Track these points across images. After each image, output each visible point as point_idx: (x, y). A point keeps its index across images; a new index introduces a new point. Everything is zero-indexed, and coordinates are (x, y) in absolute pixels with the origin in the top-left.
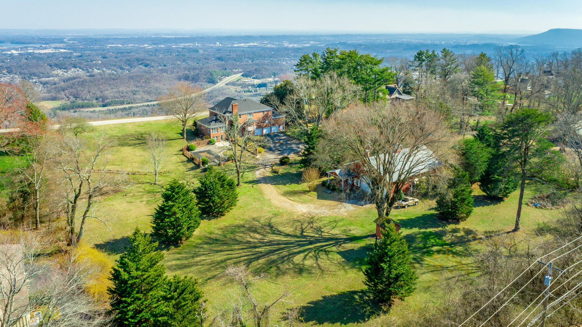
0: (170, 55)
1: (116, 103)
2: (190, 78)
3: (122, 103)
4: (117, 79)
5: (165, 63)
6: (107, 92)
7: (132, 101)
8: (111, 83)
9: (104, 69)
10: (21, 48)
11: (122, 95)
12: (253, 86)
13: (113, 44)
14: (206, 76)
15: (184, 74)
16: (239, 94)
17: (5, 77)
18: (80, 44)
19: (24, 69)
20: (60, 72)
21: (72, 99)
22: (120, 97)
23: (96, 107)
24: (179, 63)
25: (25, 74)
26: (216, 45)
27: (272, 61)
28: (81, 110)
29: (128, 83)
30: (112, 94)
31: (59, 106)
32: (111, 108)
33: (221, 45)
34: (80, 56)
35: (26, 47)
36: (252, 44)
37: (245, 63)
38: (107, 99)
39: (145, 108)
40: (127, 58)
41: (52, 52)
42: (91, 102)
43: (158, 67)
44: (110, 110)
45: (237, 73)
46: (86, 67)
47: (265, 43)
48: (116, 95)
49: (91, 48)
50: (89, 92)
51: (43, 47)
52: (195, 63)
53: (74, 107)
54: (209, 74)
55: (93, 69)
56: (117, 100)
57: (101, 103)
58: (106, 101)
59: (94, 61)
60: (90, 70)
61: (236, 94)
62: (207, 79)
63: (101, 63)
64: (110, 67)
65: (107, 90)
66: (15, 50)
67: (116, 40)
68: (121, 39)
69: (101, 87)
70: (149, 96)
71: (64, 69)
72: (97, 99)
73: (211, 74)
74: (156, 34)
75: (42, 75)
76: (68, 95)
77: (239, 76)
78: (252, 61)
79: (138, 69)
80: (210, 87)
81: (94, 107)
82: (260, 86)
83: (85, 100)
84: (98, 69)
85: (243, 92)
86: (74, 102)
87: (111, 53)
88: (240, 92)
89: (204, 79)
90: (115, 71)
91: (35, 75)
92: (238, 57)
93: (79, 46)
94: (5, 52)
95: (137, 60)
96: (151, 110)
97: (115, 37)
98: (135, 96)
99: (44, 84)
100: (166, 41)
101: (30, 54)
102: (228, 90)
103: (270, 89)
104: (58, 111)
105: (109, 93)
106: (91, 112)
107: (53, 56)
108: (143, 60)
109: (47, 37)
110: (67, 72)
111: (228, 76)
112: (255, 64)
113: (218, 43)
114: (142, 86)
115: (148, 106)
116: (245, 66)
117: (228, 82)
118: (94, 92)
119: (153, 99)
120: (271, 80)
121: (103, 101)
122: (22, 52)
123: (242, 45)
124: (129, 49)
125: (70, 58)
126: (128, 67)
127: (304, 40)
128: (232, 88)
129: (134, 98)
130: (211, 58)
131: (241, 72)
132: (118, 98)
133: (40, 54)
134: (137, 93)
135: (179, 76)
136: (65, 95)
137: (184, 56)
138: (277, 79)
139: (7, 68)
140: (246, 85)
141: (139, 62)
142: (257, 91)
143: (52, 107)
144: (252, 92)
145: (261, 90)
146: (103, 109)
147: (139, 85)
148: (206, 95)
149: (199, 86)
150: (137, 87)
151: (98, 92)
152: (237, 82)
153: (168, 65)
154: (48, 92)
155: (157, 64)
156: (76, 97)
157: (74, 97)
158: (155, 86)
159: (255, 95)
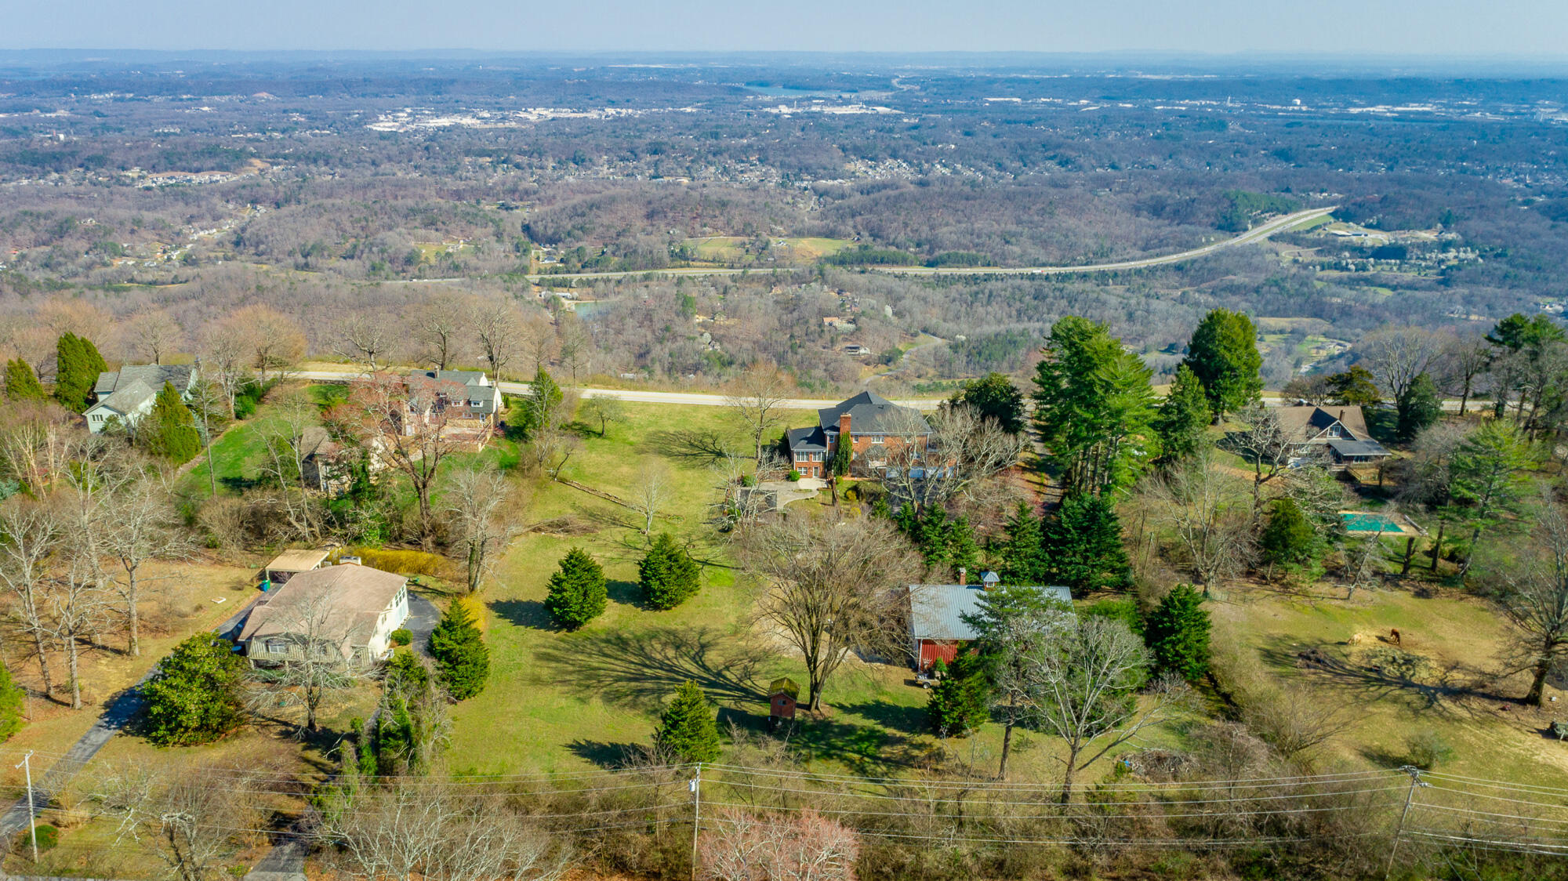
0: (1138, 135)
1: (959, 261)
2: (1168, 209)
3: (972, 262)
4: (974, 199)
5: (1115, 158)
6: (945, 229)
7: (997, 259)
8: (960, 206)
9: (959, 166)
10: (799, 101)
11: (977, 241)
12: (1359, 250)
13: (999, 96)
14: (1215, 209)
15: (1152, 198)
16: (1304, 273)
17: (751, 171)
18: (923, 94)
19: (789, 156)
20: (859, 166)
21: (867, 239)
22: (971, 246)
23: (912, 264)
24: (1154, 159)
25: (790, 167)
26: (1291, 108)
28: (877, 269)
29: (998, 210)
30: (954, 237)
31: (835, 253)
32: (943, 271)
33: (1304, 108)
34: (915, 127)
35: (809, 99)
37: (1362, 174)
38: (940, 248)
39: (1018, 282)
40: (1020, 140)
41: (859, 112)
42: (902, 251)
43: (1093, 167)
44: (939, 276)
45: (1320, 207)
46: (918, 159)
48: (962, 240)
49: (946, 104)
50: (906, 225)
51: (844, 99)
52: (1203, 163)
53: (862, 260)
54: (1226, 203)
55: (933, 165)
56: (961, 252)
57: (924, 257)
58: (937, 253)
59: (941, 143)
60: (926, 166)
61: (1294, 270)
62: (1216, 216)
63: (955, 151)
64: (973, 162)
65: (947, 225)
66: (787, 105)
67: (1015, 84)
68: (1025, 81)
69: (935, 216)
70: (1042, 251)
71: (872, 159)
72: (918, 245)
73: (1233, 205)
74: (1120, 70)
75: (821, 171)
76: (860, 227)
77: (1321, 214)
78: (1390, 168)
79: (1041, 172)
80: (1217, 240)
81: (907, 265)
82: (1381, 253)
83: (892, 244)
84: (945, 166)
85: (1318, 268)
86: (866, 247)
87: (985, 124)
88: (1305, 266)
89: (1208, 215)
90: (982, 173)
91: (807, 169)
92: (1343, 153)
93: (922, 98)
94: (766, 110)
95: (1044, 146)
96: (1033, 291)
97: (1013, 75)
98: (1006, 247)
99: (821, 196)
100: (1144, 89)
101: (813, 116)
102: (1270, 257)
103: (1413, 266)
104: (828, 266)
105: (948, 232)
106: (896, 276)
107: (857, 123)
108: (1059, 146)
110: (873, 168)
111: (1285, 213)
112: (1393, 180)
113: (1298, 102)
114: (1031, 222)
115: (1032, 277)
116: (1356, 185)
117: (1277, 231)
118: (916, 226)
119: (1051, 260)
120: (1428, 236)
121: (931, 251)
122: (799, 111)
123: (1379, 109)
124: (1035, 112)
125: (891, 130)
126: (1016, 164)
128: (1287, 253)
129: (1003, 253)
130: (1256, 152)
131: (1333, 203)
132: (966, 248)
133: (833, 116)
134: (1013, 240)
135: (1138, 202)
136: (855, 227)
137: (1176, 139)
138: (1451, 236)
139: (760, 150)
140: (1335, 247)
141: (1047, 151)
142: (1364, 269)
143: (820, 254)
144: (1349, 270)
145: (1379, 268)
146: (924, 273)
147: (1025, 218)
148: (1197, 266)
149: (1186, 237)
150: (1019, 222)
151: (926, 228)
152: (1310, 236)
153: (1123, 165)
154: (824, 216)
155: (1093, 161)
156: (875, 235)
157: (871, 235)
158: (1064, 225)
159: (1352, 283)
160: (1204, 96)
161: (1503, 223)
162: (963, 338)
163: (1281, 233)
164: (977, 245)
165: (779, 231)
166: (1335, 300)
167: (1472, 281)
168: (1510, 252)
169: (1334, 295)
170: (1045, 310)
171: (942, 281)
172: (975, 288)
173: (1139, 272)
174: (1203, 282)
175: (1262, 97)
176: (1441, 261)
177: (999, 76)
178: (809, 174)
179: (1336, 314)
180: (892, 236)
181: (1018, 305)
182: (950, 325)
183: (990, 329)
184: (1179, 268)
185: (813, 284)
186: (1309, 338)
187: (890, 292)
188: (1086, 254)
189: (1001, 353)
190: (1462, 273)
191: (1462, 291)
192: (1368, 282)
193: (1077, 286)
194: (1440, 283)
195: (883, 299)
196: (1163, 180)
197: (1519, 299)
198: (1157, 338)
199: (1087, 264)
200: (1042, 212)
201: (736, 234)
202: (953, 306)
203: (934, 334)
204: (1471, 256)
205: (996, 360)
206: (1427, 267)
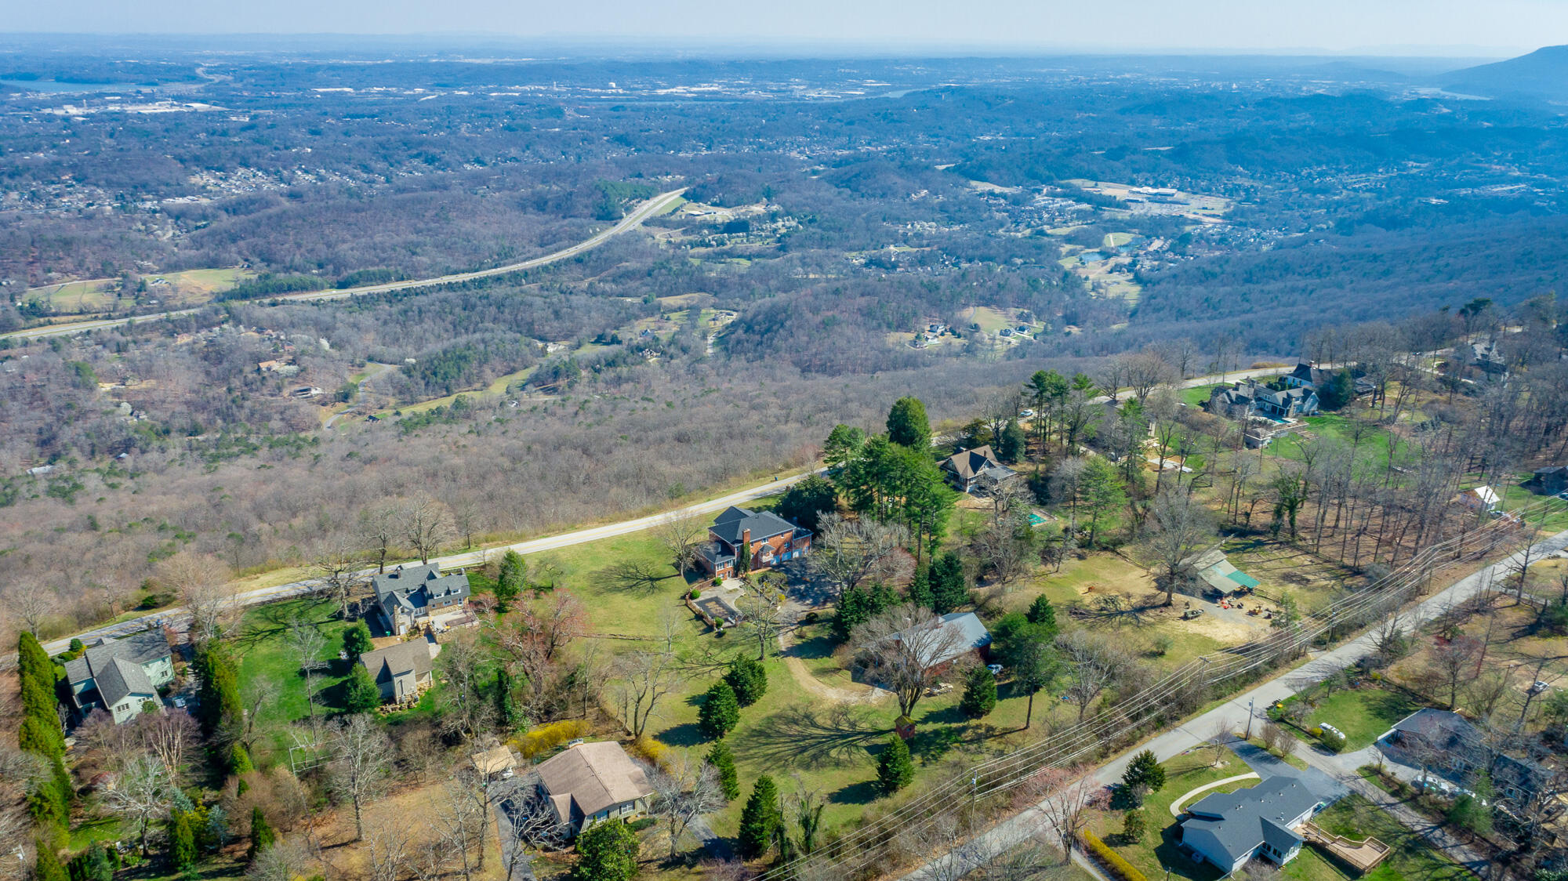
0: (489, 126)
1: (370, 279)
2: (550, 203)
3: (385, 278)
5: (478, 152)
6: (345, 246)
7: (409, 271)
8: (351, 220)
9: (323, 171)
10: (87, 97)
11: (384, 255)
12: (713, 227)
13: (328, 87)
14: (591, 200)
15: (533, 194)
16: (679, 252)
17: (70, 193)
18: (239, 85)
19: (115, 172)
20: (208, 179)
21: (260, 265)
22: (377, 260)
23: (322, 288)
24: (513, 152)
25: (120, 185)
26: (609, 91)
27: (761, 146)
28: (288, 298)
29: (393, 221)
30: (357, 254)
32: (360, 291)
33: (621, 91)
34: (251, 127)
35: (101, 96)
36: (705, 88)
37: (690, 155)
38: (346, 268)
39: (443, 294)
40: (378, 139)
41: (173, 110)
42: (306, 275)
43: (461, 164)
44: (357, 298)
45: (672, 190)
46: (274, 166)
47: (741, 86)
48: (367, 256)
49: (272, 97)
50: (299, 246)
51: (145, 95)
52: (558, 153)
53: (267, 290)
54: (600, 194)
55: (293, 172)
56: (371, 269)
57: (333, 279)
58: (346, 274)
59: (295, 147)
60: (285, 173)
61: (671, 251)
62: (593, 207)
63: (313, 155)
64: (335, 166)
65: (344, 241)
66: (74, 104)
67: (337, 71)
68: (349, 68)
69: (327, 232)
70: (450, 259)
71: (219, 170)
72: (320, 266)
73: (605, 195)
74: (441, 54)
75: (163, 188)
76: (246, 252)
77: (675, 197)
79: (410, 173)
80: (602, 230)
81: (318, 290)
82: (732, 227)
83: (292, 269)
84: (306, 172)
85: (689, 246)
86: (267, 277)
87: (330, 120)
88: (678, 246)
89: (586, 207)
90: (350, 177)
91: (144, 186)
92: (670, 135)
93: (241, 90)
94: (48, 111)
95: (405, 144)
96: (459, 302)
97: (332, 61)
98: (415, 258)
99: (177, 218)
100: (474, 75)
101: (114, 117)
102: (649, 240)
103: (755, 236)
104: (232, 302)
105: (349, 249)
106: (313, 305)
107: (177, 125)
108: (418, 143)
109: (148, 62)
110: (225, 179)
111: (648, 199)
112: (716, 161)
113: (614, 85)
114: (429, 230)
115: (450, 287)
116: (689, 166)
117: (647, 216)
118: (310, 246)
119: (462, 267)
120: (759, 209)
121: (337, 272)
122: (92, 111)
123: (679, 90)
124: (375, 104)
125: (224, 133)
126: (381, 165)
127: (849, 76)
128: (660, 236)
129: (413, 265)
130: (599, 139)
131: (681, 186)
132: (373, 264)
133: (140, 116)
134: (419, 250)
135: (522, 198)
136: (240, 253)
137: (527, 128)
138: (775, 208)
139: (70, 166)
140: (695, 226)
141: (409, 149)
142: (723, 244)
143: (214, 289)
144: (712, 246)
145: (733, 241)
146: (340, 297)
147: (421, 225)
148: (594, 257)
149: (574, 229)
150: (418, 232)
151: (321, 247)
152: (673, 218)
153: (487, 159)
154: (197, 244)
155: (458, 157)
156: (268, 260)
157: (263, 260)
158: (463, 229)
159: (718, 257)
160: (530, 81)
161: (807, 193)
162: (413, 361)
163: (652, 218)
164: (384, 260)
165: (149, 268)
166: (713, 274)
167: (801, 246)
168: (818, 217)
169: (711, 270)
170: (478, 319)
171: (361, 301)
172: (401, 306)
173: (545, 268)
174: (602, 271)
175: (582, 80)
176: (775, 231)
177: (319, 62)
178: (148, 192)
179: (716, 288)
180: (288, 259)
181: (450, 318)
182: (394, 350)
183: (434, 347)
184: (578, 260)
185: (225, 326)
186: (703, 311)
187: (317, 323)
188: (491, 257)
189: (456, 370)
190: (793, 240)
191: (795, 254)
192: (730, 254)
193: (498, 291)
194: (780, 249)
195: (313, 332)
196: (533, 173)
197: (835, 256)
198: (585, 331)
199: (496, 267)
200: (437, 218)
201: (94, 276)
202: (388, 329)
203: (381, 362)
204: (794, 224)
205: (453, 377)
206: (767, 237)
